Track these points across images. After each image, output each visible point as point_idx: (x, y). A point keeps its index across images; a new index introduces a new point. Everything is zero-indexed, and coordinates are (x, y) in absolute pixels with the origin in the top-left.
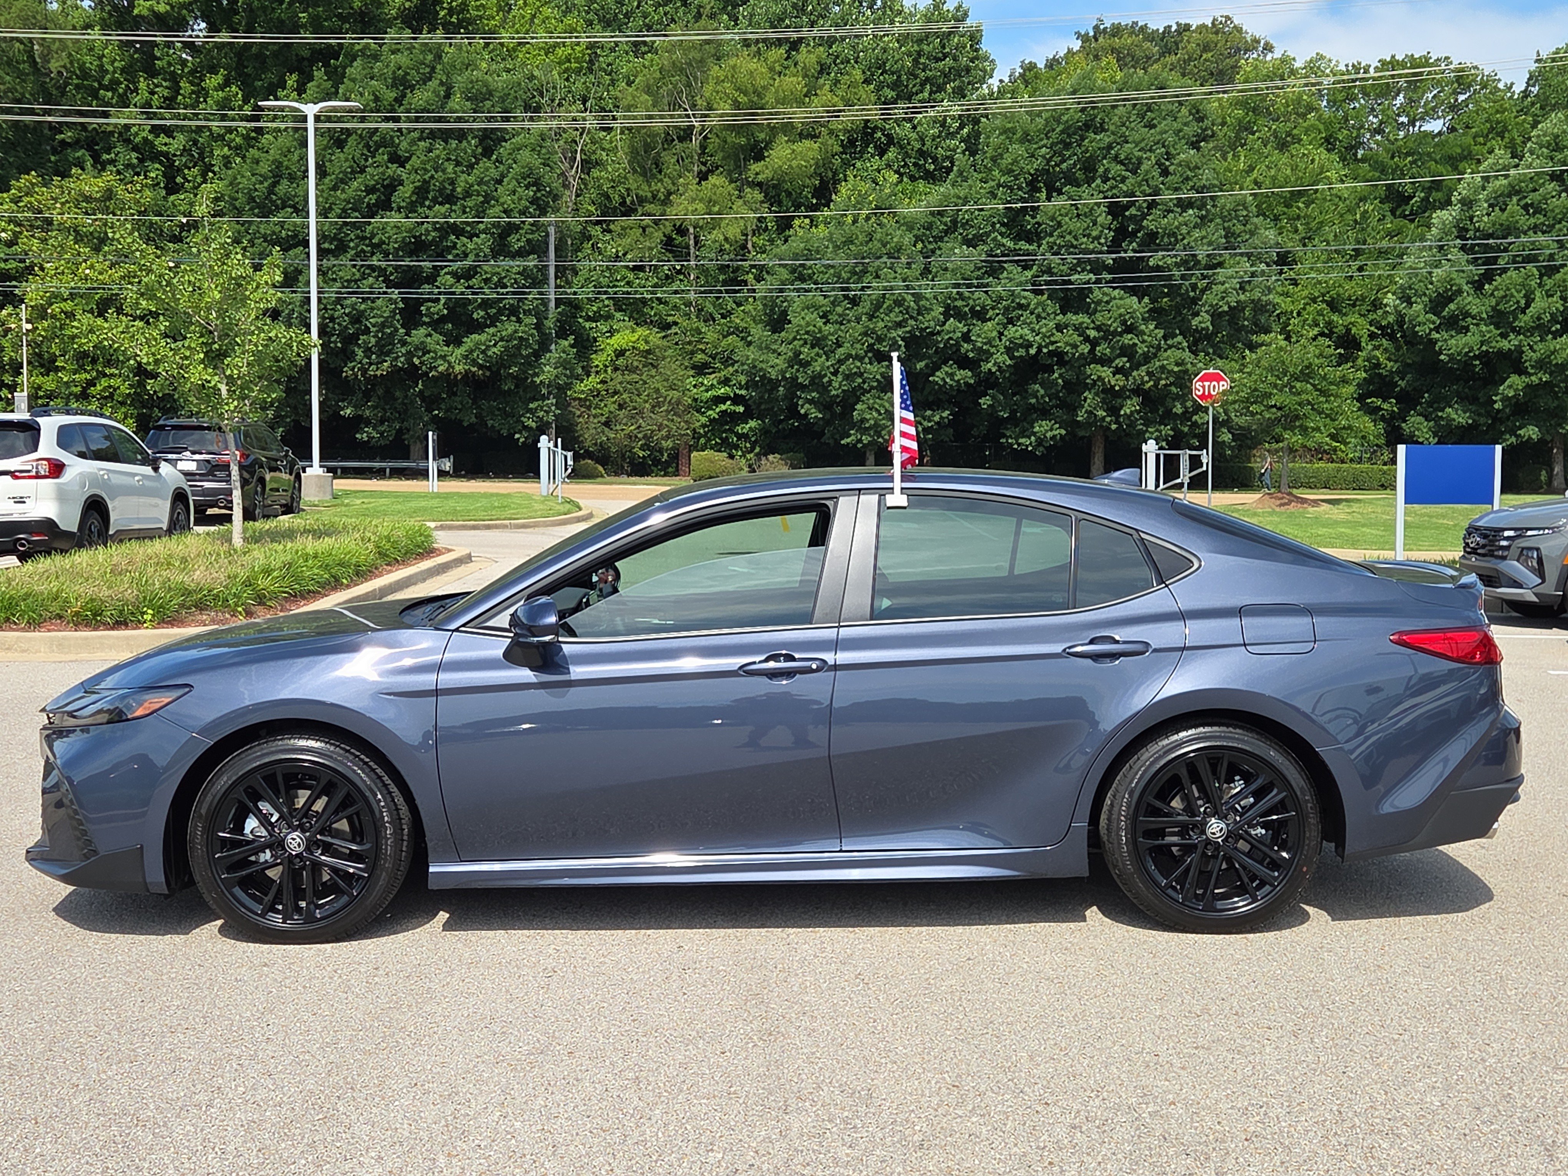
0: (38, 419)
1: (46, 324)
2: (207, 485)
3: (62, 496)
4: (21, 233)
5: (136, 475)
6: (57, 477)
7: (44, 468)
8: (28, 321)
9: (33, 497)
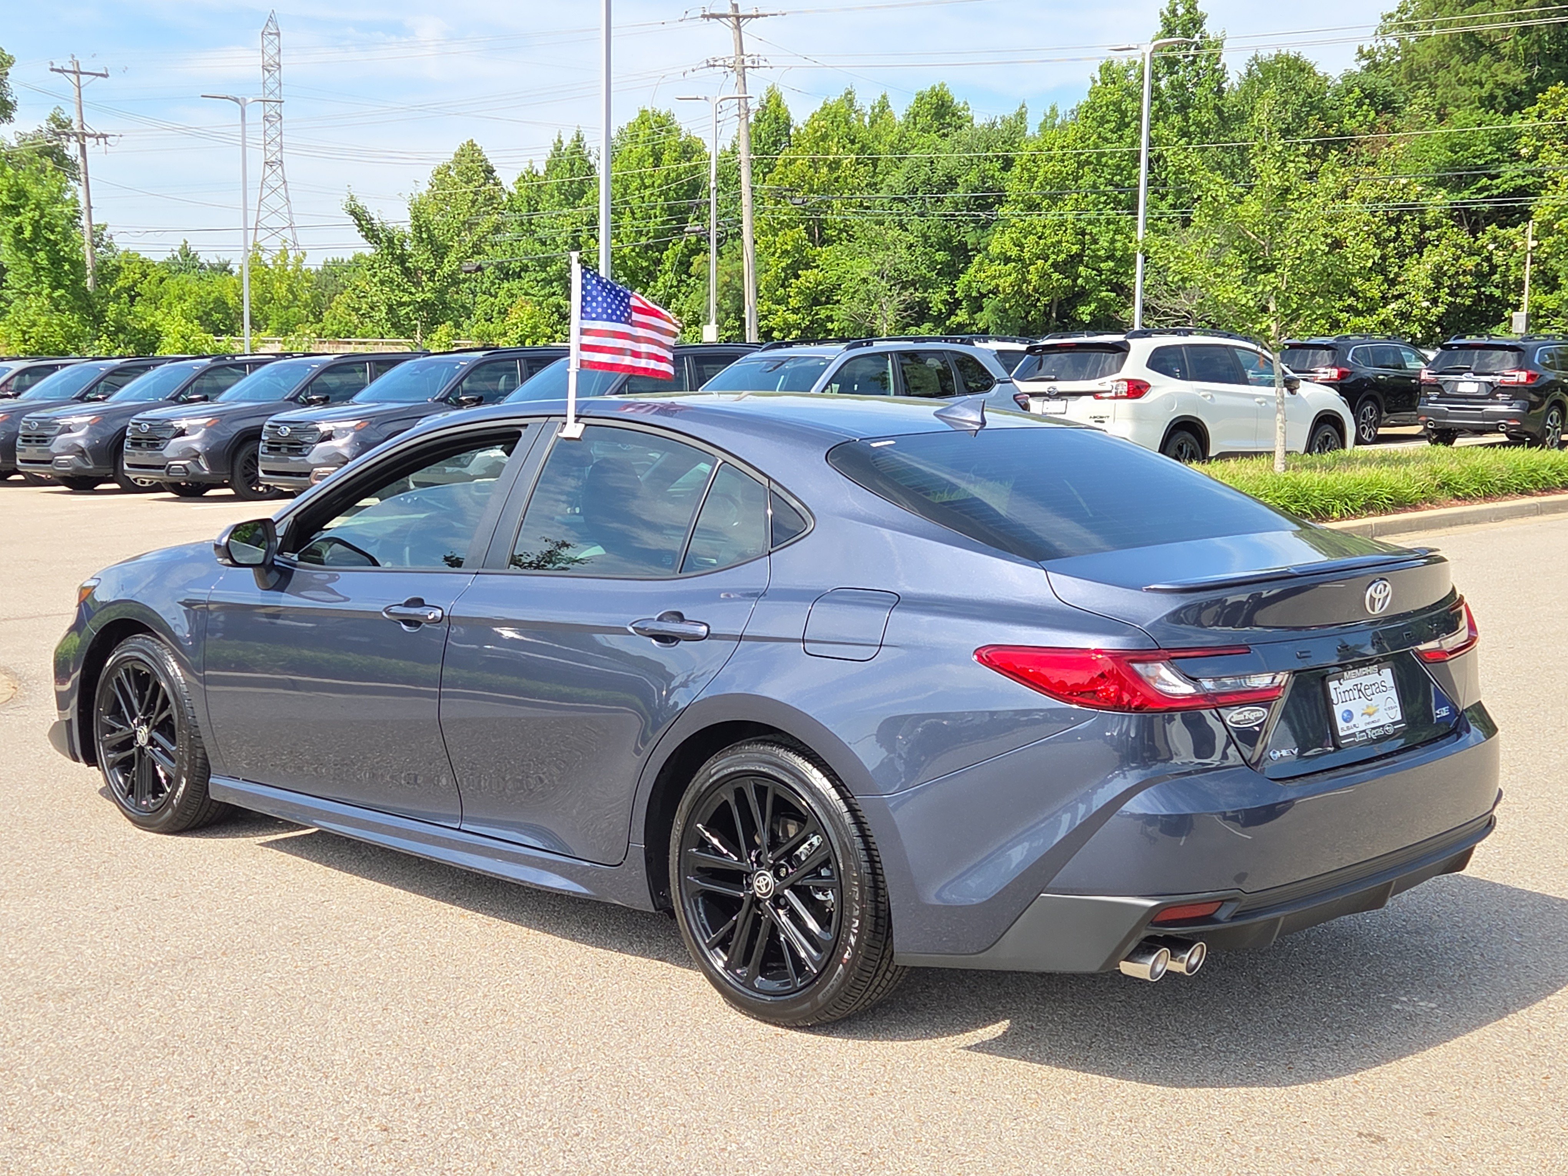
0: (1129, 341)
1: (1551, 239)
2: (1490, 408)
3: (1138, 417)
4: (1543, 146)
5: (1259, 396)
6: (1138, 397)
7: (1124, 388)
8: (1534, 238)
9: (1111, 417)
